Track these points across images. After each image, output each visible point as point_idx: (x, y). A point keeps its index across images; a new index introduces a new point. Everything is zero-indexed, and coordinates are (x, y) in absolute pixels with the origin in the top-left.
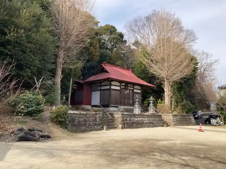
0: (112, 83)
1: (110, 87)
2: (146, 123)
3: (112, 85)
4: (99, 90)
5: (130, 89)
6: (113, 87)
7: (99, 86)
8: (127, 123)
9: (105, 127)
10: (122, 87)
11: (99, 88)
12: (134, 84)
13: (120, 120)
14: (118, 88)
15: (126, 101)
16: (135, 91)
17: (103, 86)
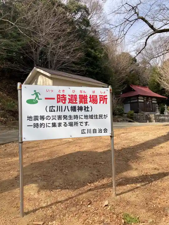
0: (139, 98)
1: (138, 100)
2: (167, 120)
3: (139, 99)
4: (129, 103)
5: (150, 101)
6: (139, 101)
7: (129, 100)
8: (157, 120)
9: (148, 121)
10: (145, 100)
11: (129, 102)
12: (152, 97)
13: (154, 118)
14: (142, 101)
15: (148, 109)
16: (153, 102)
17: (132, 100)
